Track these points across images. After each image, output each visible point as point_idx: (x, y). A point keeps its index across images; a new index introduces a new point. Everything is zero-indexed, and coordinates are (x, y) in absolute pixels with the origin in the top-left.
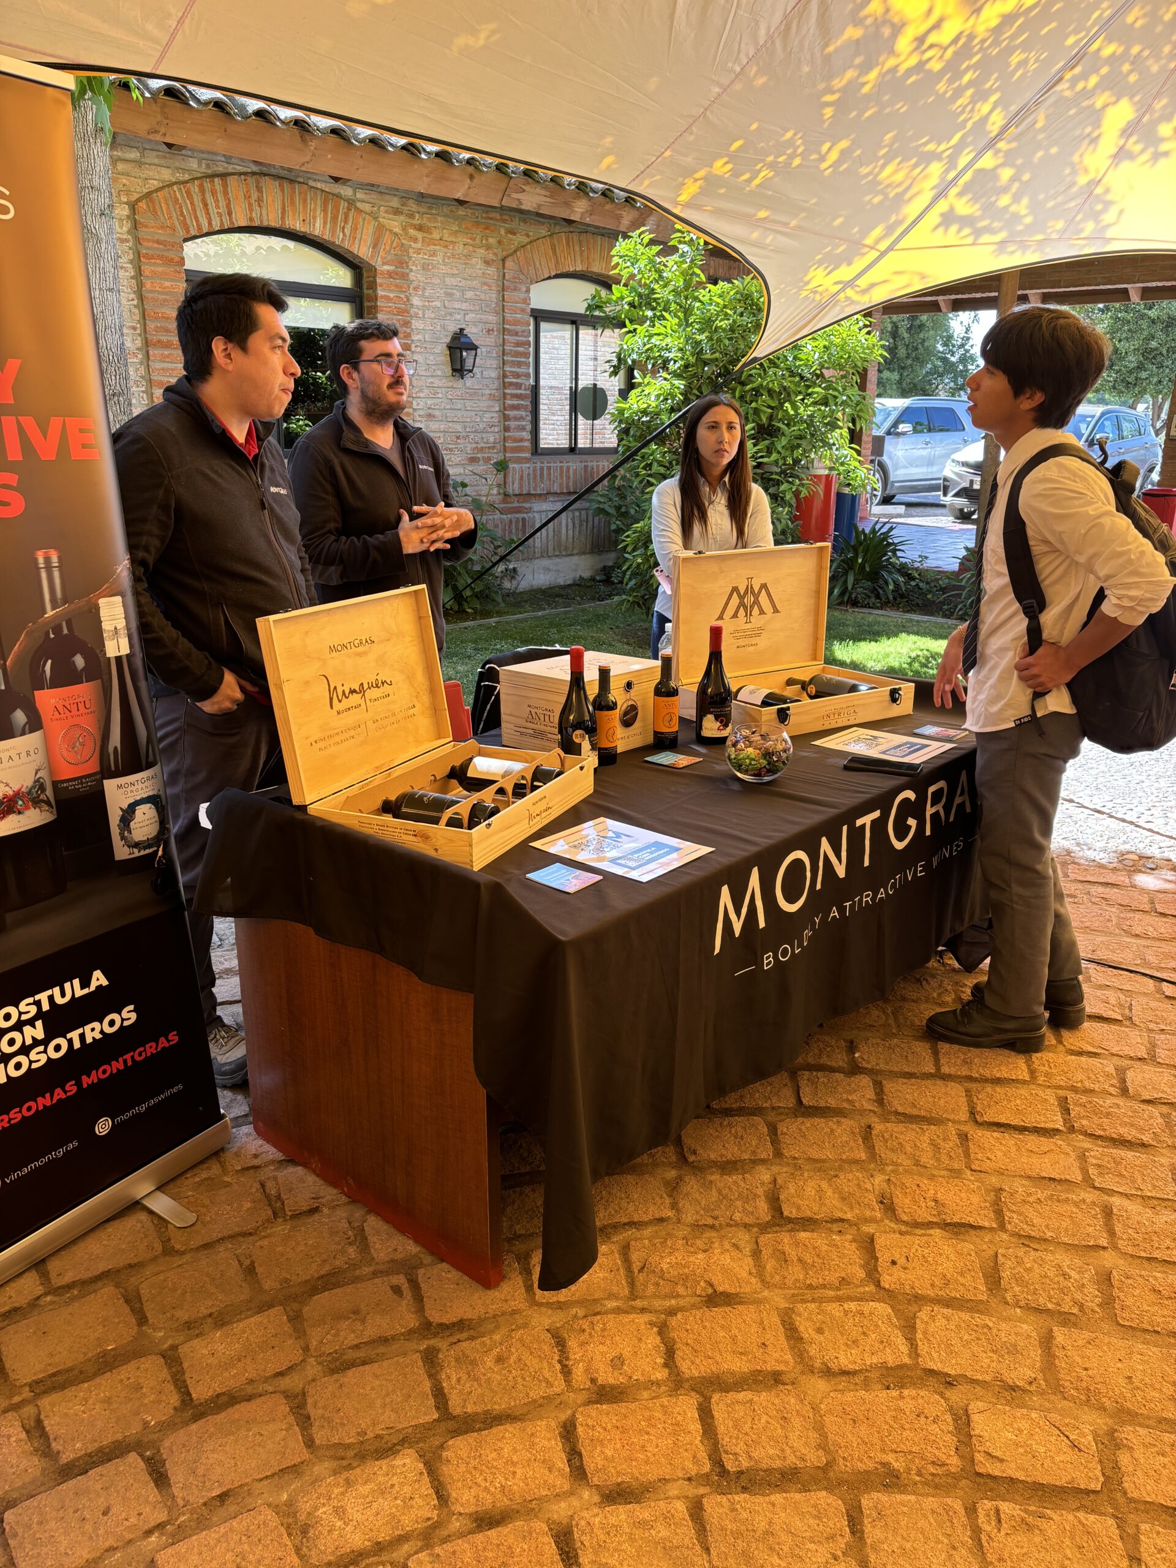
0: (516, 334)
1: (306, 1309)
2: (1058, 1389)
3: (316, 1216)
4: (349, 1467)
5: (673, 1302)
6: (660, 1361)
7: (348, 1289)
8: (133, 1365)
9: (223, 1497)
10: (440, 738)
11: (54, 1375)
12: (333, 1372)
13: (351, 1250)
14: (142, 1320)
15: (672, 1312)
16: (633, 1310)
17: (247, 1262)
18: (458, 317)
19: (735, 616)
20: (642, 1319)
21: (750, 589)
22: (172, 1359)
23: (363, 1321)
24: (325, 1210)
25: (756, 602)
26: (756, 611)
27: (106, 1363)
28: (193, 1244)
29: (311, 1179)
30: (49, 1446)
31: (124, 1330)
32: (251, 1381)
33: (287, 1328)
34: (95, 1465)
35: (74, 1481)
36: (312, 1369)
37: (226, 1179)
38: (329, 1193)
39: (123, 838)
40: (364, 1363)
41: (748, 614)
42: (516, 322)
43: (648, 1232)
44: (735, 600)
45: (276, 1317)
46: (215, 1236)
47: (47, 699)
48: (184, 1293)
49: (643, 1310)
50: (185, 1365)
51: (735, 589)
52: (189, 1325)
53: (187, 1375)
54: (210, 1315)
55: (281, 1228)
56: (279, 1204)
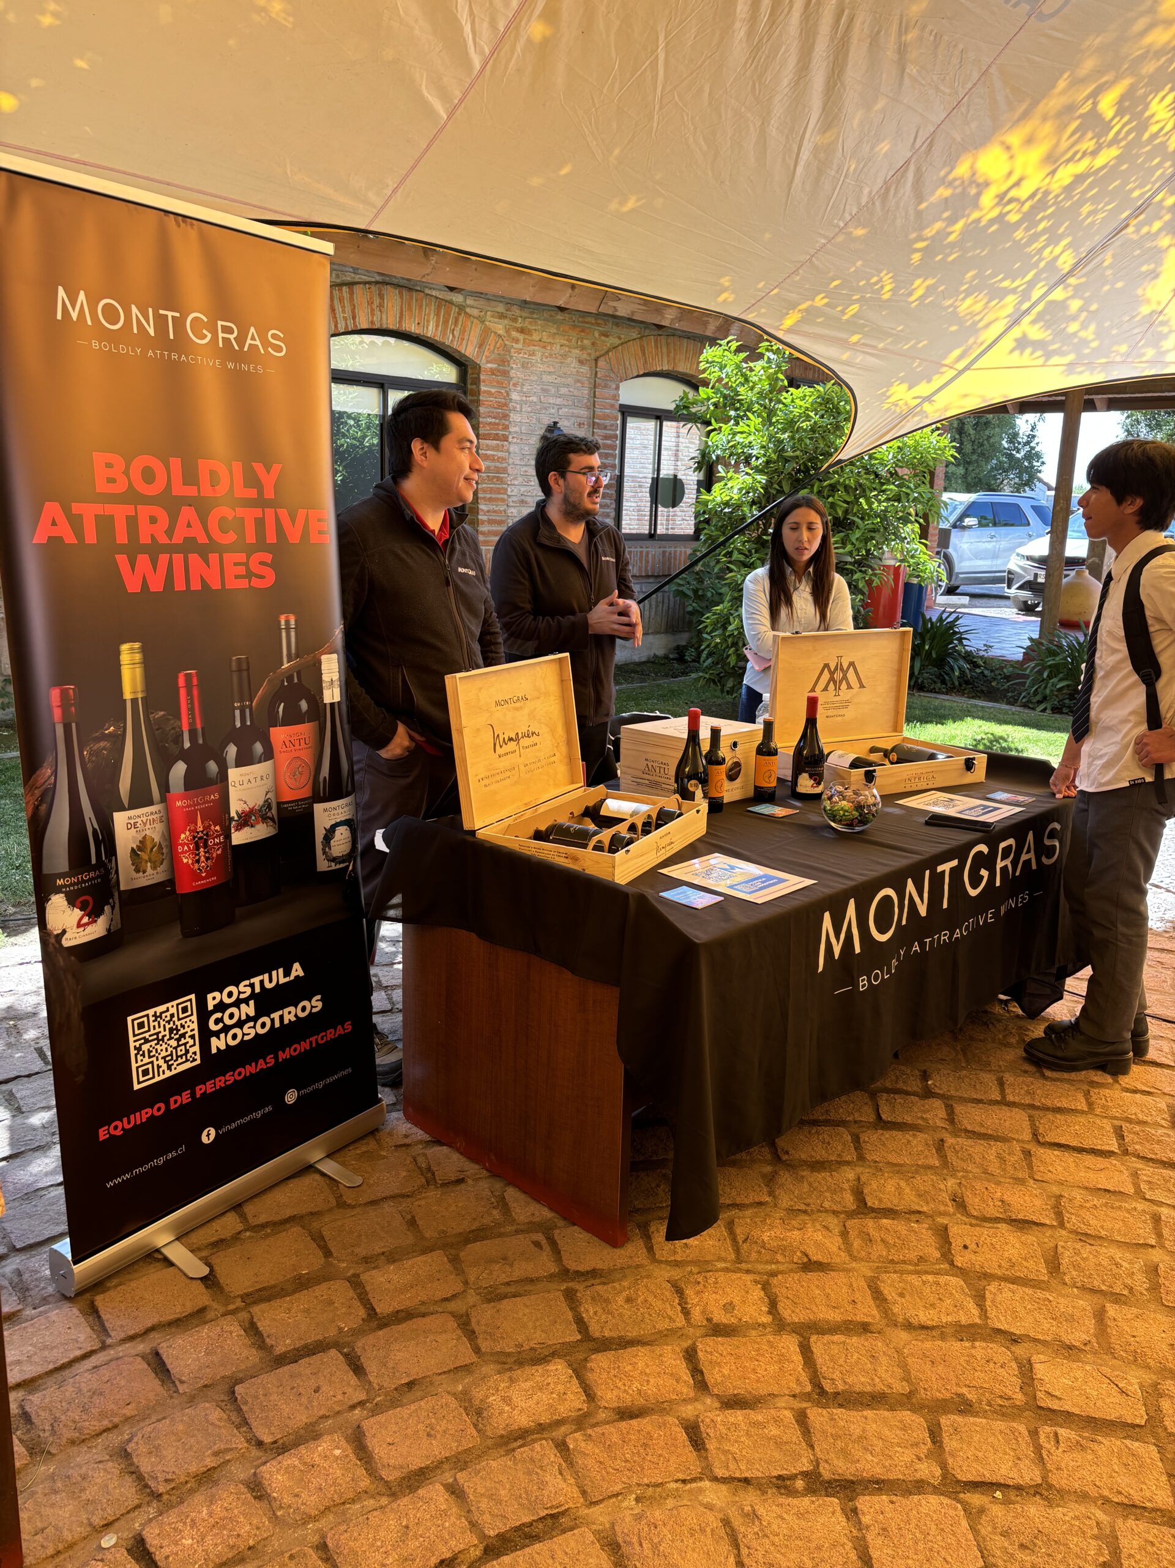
0: (605, 428)
1: (462, 1254)
2: (1110, 1351)
3: (463, 1186)
4: (510, 1369)
5: (773, 1266)
6: (765, 1309)
7: (497, 1241)
8: (324, 1286)
9: (410, 1385)
10: (573, 783)
11: (260, 1290)
12: (489, 1301)
13: (495, 1212)
14: (328, 1253)
15: (773, 1274)
16: (740, 1270)
17: (409, 1217)
18: (552, 411)
19: (826, 689)
20: (748, 1278)
21: (839, 667)
22: (355, 1282)
23: (511, 1265)
24: (470, 1182)
25: (845, 677)
26: (844, 686)
27: (302, 1284)
28: (362, 1200)
29: (455, 1156)
30: (264, 1341)
31: (311, 1261)
32: (423, 1303)
33: (448, 1266)
34: (302, 1357)
35: (288, 1367)
36: (472, 1298)
37: (383, 1153)
38: (472, 1168)
39: (324, 853)
40: (515, 1296)
41: (837, 688)
42: (606, 417)
43: (749, 1212)
44: (826, 675)
45: (438, 1258)
46: (379, 1195)
47: (279, 734)
48: (360, 1236)
49: (748, 1272)
50: (368, 1288)
51: (826, 666)
52: (366, 1260)
53: (370, 1296)
54: (383, 1253)
55: (433, 1193)
56: (429, 1175)
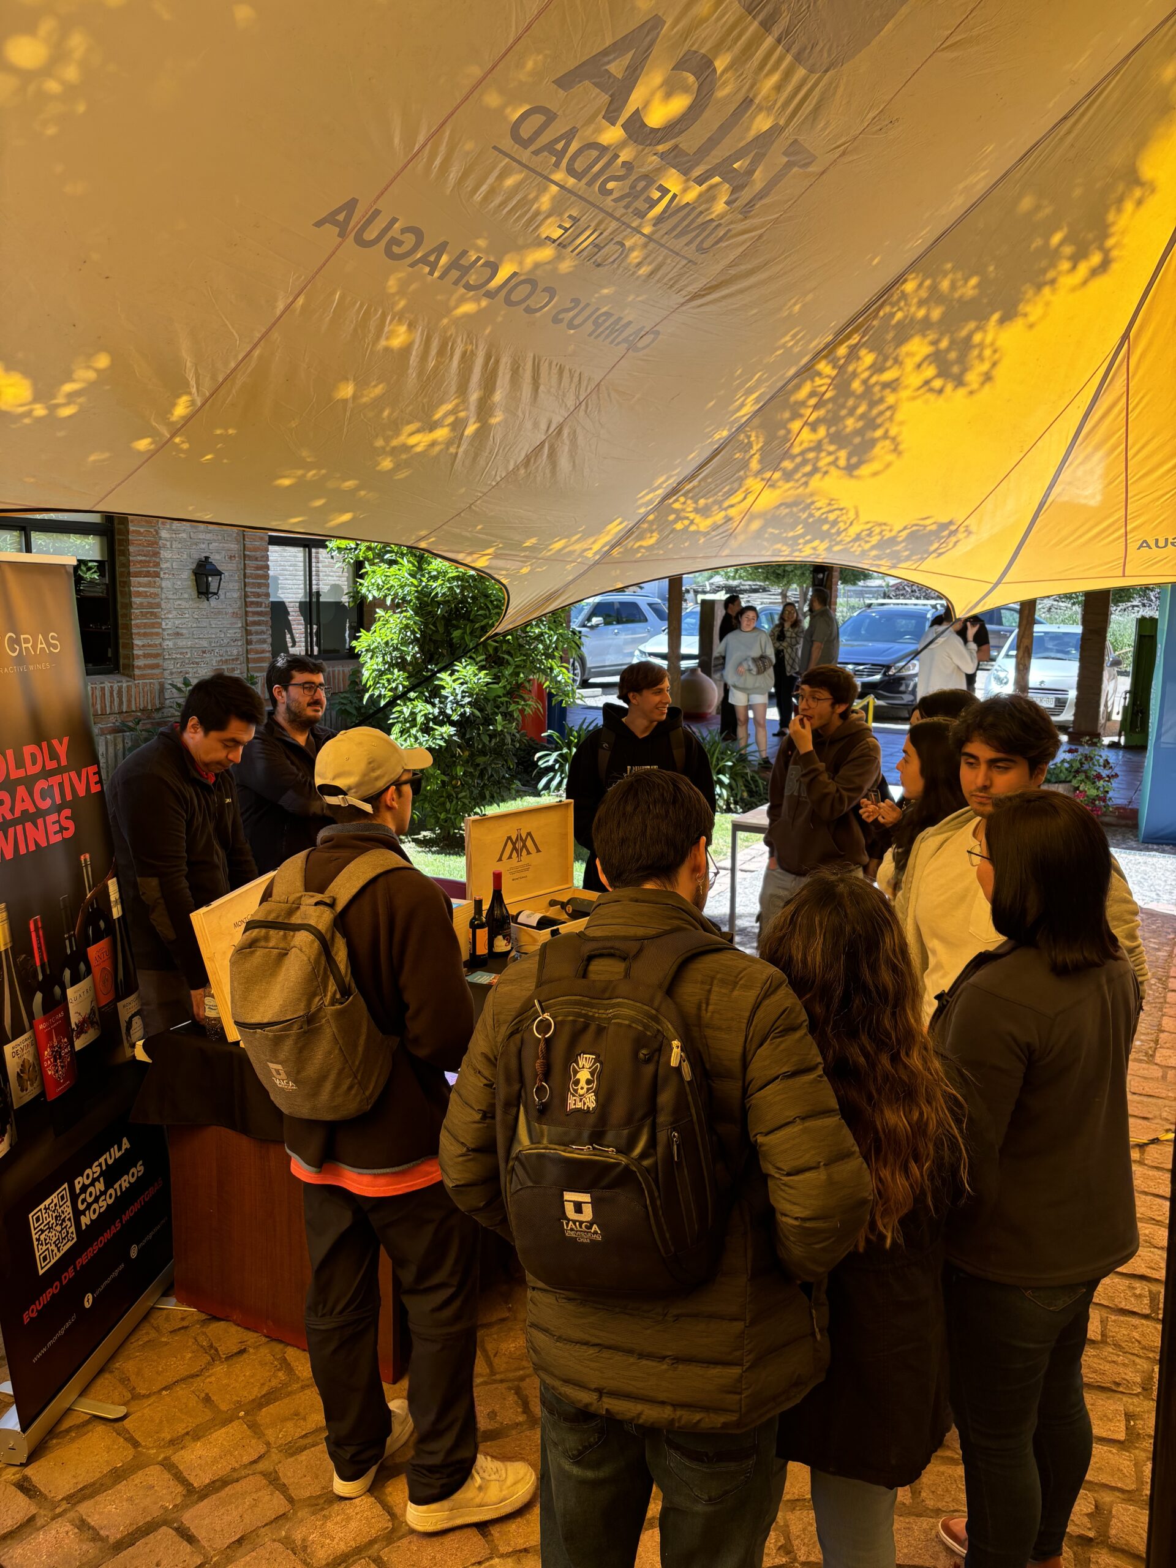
0: (256, 559)
1: (258, 1418)
3: (245, 1356)
4: (323, 1509)
5: (521, 1372)
6: (519, 1410)
7: (286, 1401)
8: (140, 1473)
9: (240, 1541)
11: (81, 1489)
12: (292, 1455)
13: (280, 1374)
14: (136, 1444)
15: (522, 1379)
16: (495, 1381)
17: (203, 1395)
18: (203, 546)
19: (510, 857)
20: (502, 1387)
21: (519, 837)
22: (168, 1465)
23: (304, 1419)
24: (251, 1350)
25: (525, 846)
26: (524, 852)
27: (118, 1476)
28: (155, 1389)
29: (234, 1329)
30: (98, 1534)
31: (123, 1454)
32: (234, 1470)
33: (249, 1432)
34: (137, 1540)
35: (125, 1552)
36: (275, 1455)
37: (164, 1339)
38: (251, 1337)
40: (313, 1446)
41: (519, 855)
42: (256, 549)
43: (494, 1329)
44: (510, 846)
45: (237, 1429)
46: (170, 1381)
48: (161, 1422)
49: (502, 1381)
50: (181, 1468)
51: (509, 838)
52: (172, 1442)
53: (185, 1474)
54: (187, 1433)
55: (220, 1369)
56: (213, 1351)
